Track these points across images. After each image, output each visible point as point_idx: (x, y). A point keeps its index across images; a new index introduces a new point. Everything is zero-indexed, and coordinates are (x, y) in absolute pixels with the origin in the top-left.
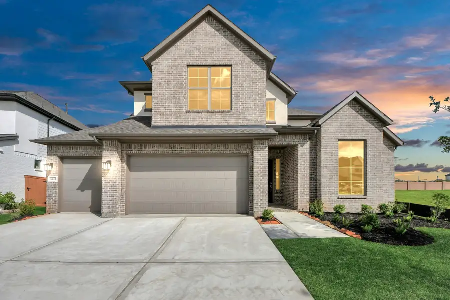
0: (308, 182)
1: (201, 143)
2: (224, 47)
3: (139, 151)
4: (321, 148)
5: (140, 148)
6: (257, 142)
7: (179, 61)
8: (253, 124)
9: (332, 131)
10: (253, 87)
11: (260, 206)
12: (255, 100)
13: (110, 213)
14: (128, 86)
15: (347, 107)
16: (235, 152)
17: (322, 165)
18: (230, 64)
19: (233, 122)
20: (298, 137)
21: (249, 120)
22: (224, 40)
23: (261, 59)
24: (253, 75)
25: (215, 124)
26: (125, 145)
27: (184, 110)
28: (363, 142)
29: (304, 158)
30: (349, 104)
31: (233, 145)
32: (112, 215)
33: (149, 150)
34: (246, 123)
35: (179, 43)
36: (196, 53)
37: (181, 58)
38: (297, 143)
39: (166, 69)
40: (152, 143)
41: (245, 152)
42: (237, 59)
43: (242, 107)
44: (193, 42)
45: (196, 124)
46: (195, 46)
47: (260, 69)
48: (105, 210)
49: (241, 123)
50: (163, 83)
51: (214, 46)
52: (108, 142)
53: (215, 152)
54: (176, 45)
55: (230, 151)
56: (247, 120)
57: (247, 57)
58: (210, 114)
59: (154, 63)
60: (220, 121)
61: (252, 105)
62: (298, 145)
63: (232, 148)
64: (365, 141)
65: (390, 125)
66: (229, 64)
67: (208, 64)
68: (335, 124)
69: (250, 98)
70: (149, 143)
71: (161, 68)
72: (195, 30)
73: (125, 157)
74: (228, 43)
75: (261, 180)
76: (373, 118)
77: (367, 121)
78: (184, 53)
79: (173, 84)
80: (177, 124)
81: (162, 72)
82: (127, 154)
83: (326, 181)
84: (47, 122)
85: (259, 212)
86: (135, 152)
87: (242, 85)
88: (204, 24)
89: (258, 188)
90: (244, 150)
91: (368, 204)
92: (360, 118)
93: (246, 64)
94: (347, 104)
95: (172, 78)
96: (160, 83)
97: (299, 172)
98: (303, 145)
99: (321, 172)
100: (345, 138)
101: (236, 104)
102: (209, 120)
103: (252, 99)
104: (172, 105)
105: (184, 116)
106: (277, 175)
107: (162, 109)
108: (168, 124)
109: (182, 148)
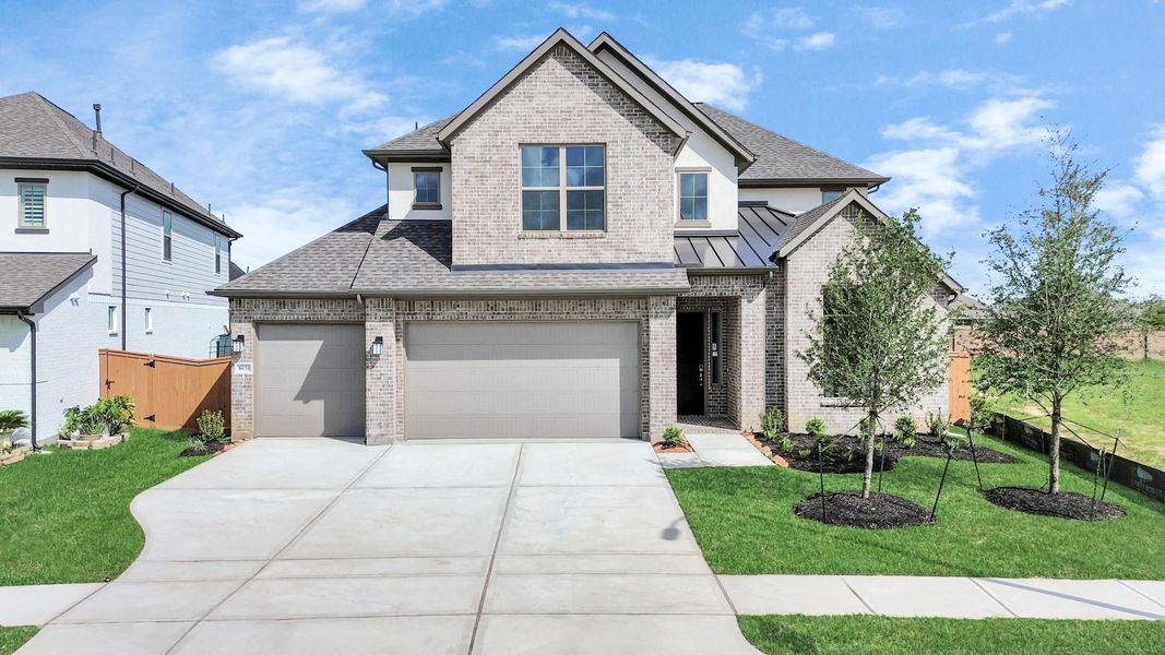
0: (762, 373)
2: (590, 108)
3: (428, 314)
5: (430, 309)
6: (655, 301)
7: (503, 136)
8: (647, 260)
9: (810, 268)
10: (647, 187)
11: (661, 421)
12: (651, 213)
13: (382, 435)
15: (840, 219)
16: (615, 315)
18: (603, 141)
19: (608, 257)
20: (740, 281)
21: (640, 253)
22: (589, 92)
24: (647, 163)
25: (576, 260)
26: (401, 304)
27: (514, 234)
29: (753, 323)
30: (842, 212)
31: (609, 303)
32: (385, 440)
33: (449, 312)
34: (633, 259)
35: (502, 101)
36: (537, 120)
38: (739, 293)
39: (477, 153)
40: (455, 299)
41: (632, 316)
42: (617, 132)
43: (626, 228)
44: (531, 98)
45: (537, 260)
46: (533, 104)
47: (661, 151)
48: (372, 430)
49: (624, 258)
50: (473, 180)
51: (571, 104)
53: (574, 317)
54: (498, 103)
55: (604, 313)
56: (636, 253)
57: (634, 128)
58: (565, 241)
59: (455, 142)
60: (584, 254)
61: (646, 222)
62: (740, 297)
63: (607, 309)
66: (600, 141)
67: (559, 142)
68: (815, 254)
69: (642, 209)
70: (447, 301)
71: (469, 150)
72: (533, 74)
73: (402, 327)
74: (599, 99)
75: (663, 372)
78: (512, 118)
79: (493, 181)
80: (500, 262)
81: (471, 158)
82: (407, 321)
83: (796, 372)
85: (657, 432)
86: (421, 316)
87: (626, 183)
88: (551, 62)
89: (656, 388)
90: (630, 312)
93: (634, 141)
94: (839, 214)
95: (489, 169)
96: (467, 181)
97: (744, 352)
98: (751, 297)
101: (614, 220)
102: (564, 253)
103: (647, 211)
104: (491, 224)
105: (514, 246)
106: (714, 349)
107: (472, 231)
108: (483, 262)
109: (510, 309)
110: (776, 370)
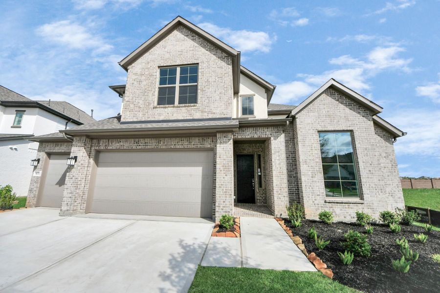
0: (286, 181)
1: (165, 137)
2: (192, 49)
3: (106, 146)
4: (297, 141)
5: (107, 143)
6: (220, 135)
7: (151, 64)
8: (218, 117)
9: (309, 121)
10: (218, 81)
11: (222, 209)
12: (220, 93)
13: (67, 210)
14: (118, 90)
16: (199, 146)
17: (301, 160)
18: (197, 62)
19: (197, 116)
20: (270, 129)
21: (214, 113)
22: (192, 43)
23: (226, 55)
24: (218, 71)
25: (180, 118)
26: (95, 141)
27: (152, 106)
28: (349, 133)
29: (279, 152)
30: (325, 92)
31: (197, 139)
32: (69, 213)
33: (115, 145)
34: (210, 116)
35: (152, 50)
36: (167, 56)
37: (153, 61)
38: (269, 136)
39: (139, 71)
40: (119, 138)
42: (204, 57)
43: (207, 101)
44: (165, 47)
45: (161, 118)
46: (166, 50)
47: (226, 64)
48: (63, 207)
49: (205, 116)
50: (135, 83)
51: (183, 48)
52: (78, 138)
53: (178, 147)
54: (150, 51)
55: (194, 145)
56: (212, 113)
57: (212, 55)
58: (176, 109)
59: (129, 67)
60: (185, 115)
61: (218, 98)
62: (270, 138)
63: (195, 143)
64: (351, 131)
65: (380, 112)
66: (195, 62)
67: (176, 64)
68: (312, 114)
69: (215, 92)
70: (115, 138)
71: (135, 72)
72: (167, 38)
73: (93, 153)
74: (196, 44)
75: (224, 178)
76: (357, 106)
77: (350, 109)
78: (156, 56)
79: (144, 83)
80: (143, 120)
81: (136, 74)
82: (95, 150)
83: (307, 180)
84: (65, 124)
86: (102, 148)
87: (208, 80)
88: (175, 32)
89: (220, 187)
91: (366, 211)
92: (342, 106)
93: (212, 61)
94: (323, 93)
95: (143, 77)
96: (133, 83)
97: (274, 168)
98: (276, 138)
99: (300, 168)
100: (326, 129)
101: (201, 98)
102: (175, 115)
103: (218, 92)
104: (141, 102)
105: (150, 112)
106: (259, 171)
107: (132, 106)
108: (135, 120)
109: (146, 143)
110: (293, 180)
